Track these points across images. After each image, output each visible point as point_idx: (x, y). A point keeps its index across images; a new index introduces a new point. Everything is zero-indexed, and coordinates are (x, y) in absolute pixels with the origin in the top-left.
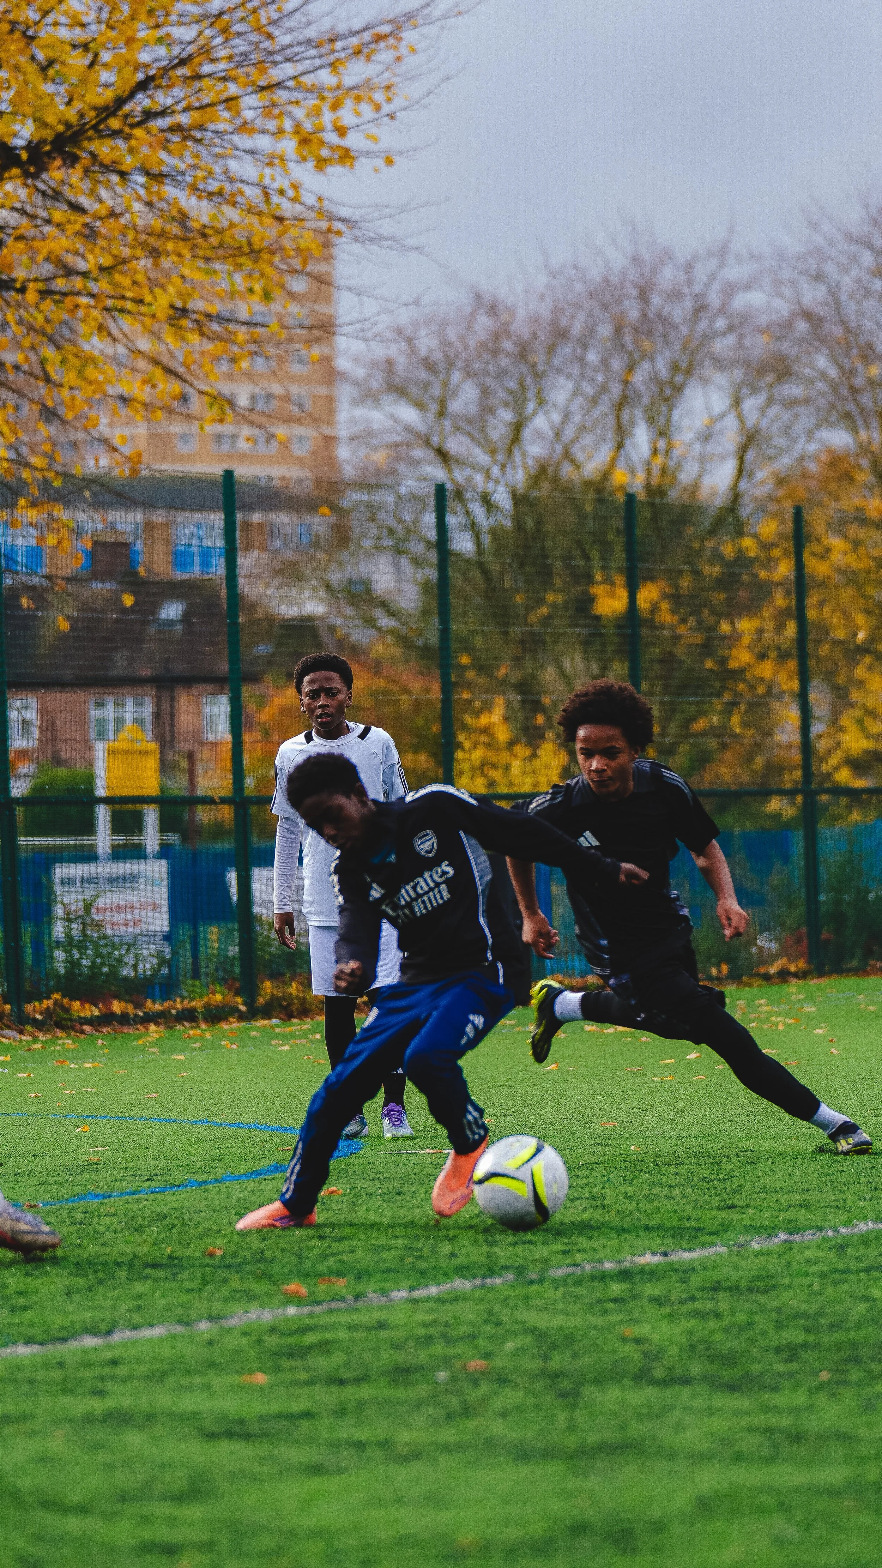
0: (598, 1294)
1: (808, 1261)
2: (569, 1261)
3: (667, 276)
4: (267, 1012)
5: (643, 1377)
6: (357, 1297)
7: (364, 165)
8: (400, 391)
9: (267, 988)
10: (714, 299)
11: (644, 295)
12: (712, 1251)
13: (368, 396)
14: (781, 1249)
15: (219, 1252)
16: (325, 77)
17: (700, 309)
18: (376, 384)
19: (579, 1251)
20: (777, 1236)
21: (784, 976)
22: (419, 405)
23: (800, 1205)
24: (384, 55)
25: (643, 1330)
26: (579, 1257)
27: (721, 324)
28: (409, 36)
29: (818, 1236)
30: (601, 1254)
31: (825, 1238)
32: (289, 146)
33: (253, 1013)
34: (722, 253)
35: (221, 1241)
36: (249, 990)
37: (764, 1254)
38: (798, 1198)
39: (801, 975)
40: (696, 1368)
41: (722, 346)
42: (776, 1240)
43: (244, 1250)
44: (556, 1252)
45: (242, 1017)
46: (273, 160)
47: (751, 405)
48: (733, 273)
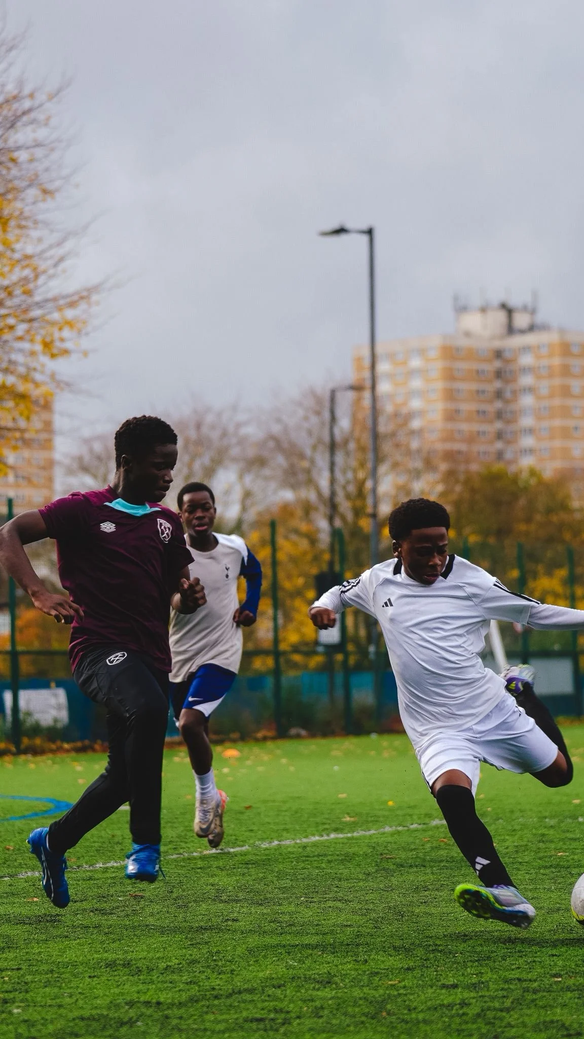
0: (192, 866)
1: (290, 852)
2: (177, 852)
3: (209, 419)
4: (25, 752)
5: (217, 899)
6: (78, 867)
7: (74, 357)
8: (85, 469)
9: (25, 741)
10: (231, 429)
11: (198, 426)
12: (244, 848)
13: (70, 472)
14: (276, 848)
15: (12, 848)
16: (56, 316)
17: (224, 434)
18: (75, 466)
19: (181, 848)
20: (273, 842)
21: (265, 739)
22: (95, 476)
23: (283, 830)
24: (83, 306)
25: (216, 880)
26: (181, 851)
27: (234, 441)
28: (95, 298)
29: (293, 842)
30: (192, 849)
31: (296, 843)
32: (38, 347)
33: (20, 752)
34: (235, 408)
35: (12, 844)
36: (17, 743)
37: (268, 850)
38: (282, 827)
39: (273, 738)
40: (241, 896)
41: (235, 451)
42: (273, 844)
43: (23, 847)
44: (170, 849)
45: (14, 754)
46: (33, 354)
47: (248, 479)
48: (241, 417)
